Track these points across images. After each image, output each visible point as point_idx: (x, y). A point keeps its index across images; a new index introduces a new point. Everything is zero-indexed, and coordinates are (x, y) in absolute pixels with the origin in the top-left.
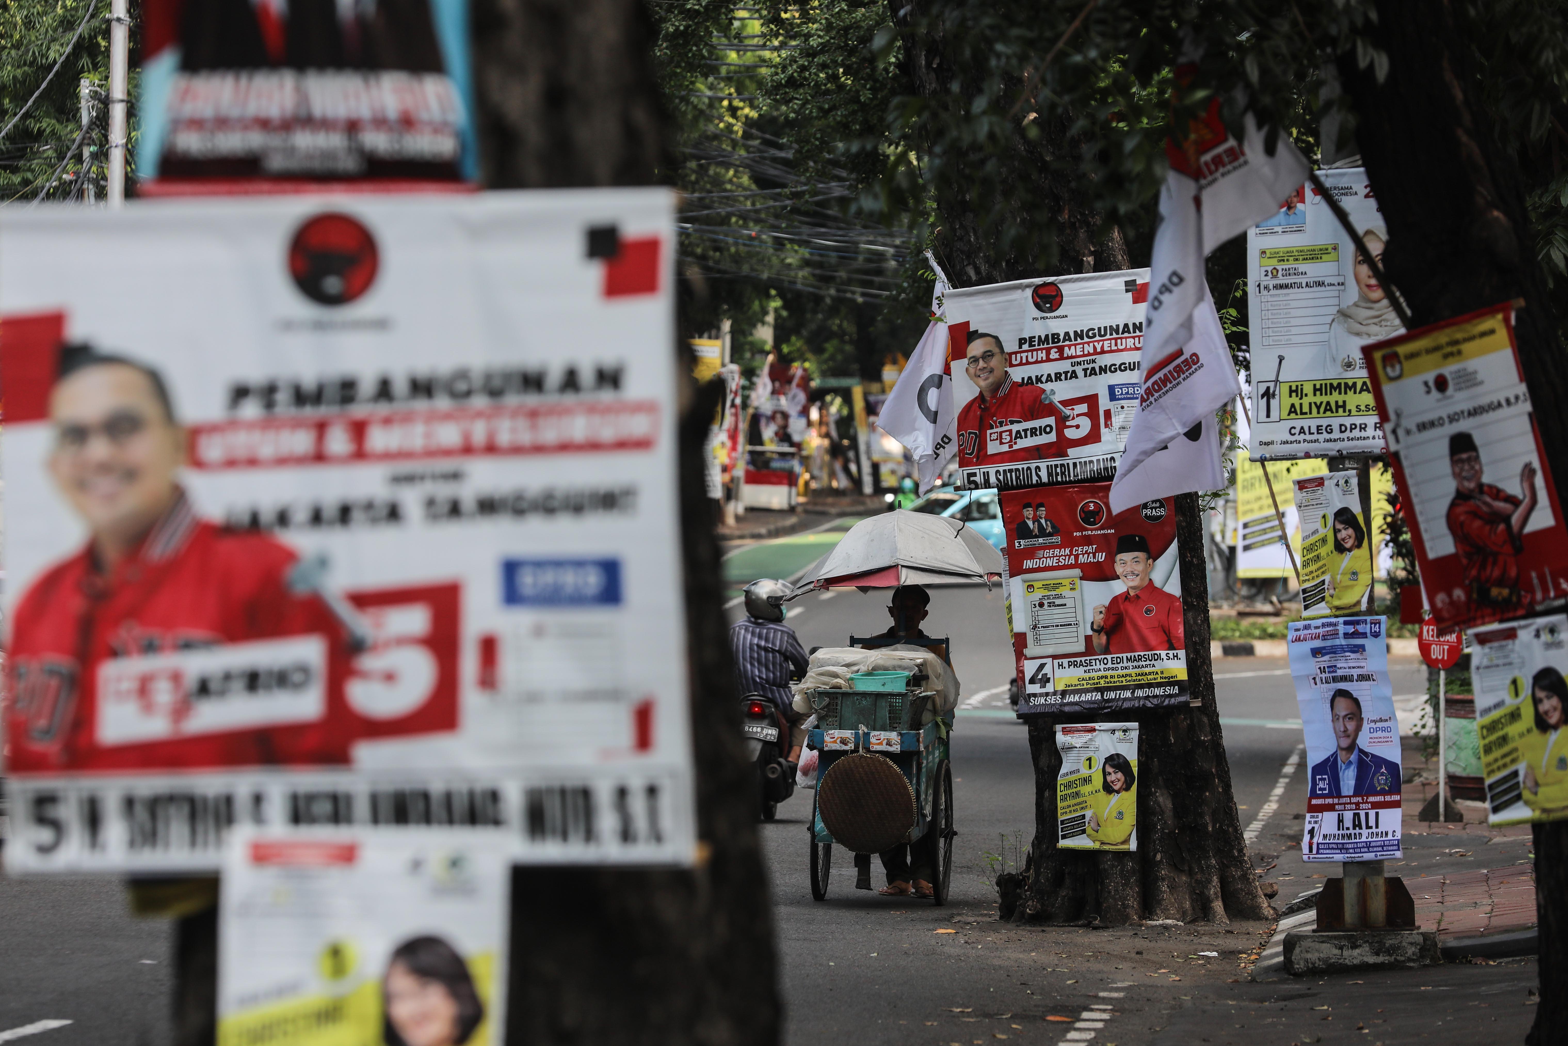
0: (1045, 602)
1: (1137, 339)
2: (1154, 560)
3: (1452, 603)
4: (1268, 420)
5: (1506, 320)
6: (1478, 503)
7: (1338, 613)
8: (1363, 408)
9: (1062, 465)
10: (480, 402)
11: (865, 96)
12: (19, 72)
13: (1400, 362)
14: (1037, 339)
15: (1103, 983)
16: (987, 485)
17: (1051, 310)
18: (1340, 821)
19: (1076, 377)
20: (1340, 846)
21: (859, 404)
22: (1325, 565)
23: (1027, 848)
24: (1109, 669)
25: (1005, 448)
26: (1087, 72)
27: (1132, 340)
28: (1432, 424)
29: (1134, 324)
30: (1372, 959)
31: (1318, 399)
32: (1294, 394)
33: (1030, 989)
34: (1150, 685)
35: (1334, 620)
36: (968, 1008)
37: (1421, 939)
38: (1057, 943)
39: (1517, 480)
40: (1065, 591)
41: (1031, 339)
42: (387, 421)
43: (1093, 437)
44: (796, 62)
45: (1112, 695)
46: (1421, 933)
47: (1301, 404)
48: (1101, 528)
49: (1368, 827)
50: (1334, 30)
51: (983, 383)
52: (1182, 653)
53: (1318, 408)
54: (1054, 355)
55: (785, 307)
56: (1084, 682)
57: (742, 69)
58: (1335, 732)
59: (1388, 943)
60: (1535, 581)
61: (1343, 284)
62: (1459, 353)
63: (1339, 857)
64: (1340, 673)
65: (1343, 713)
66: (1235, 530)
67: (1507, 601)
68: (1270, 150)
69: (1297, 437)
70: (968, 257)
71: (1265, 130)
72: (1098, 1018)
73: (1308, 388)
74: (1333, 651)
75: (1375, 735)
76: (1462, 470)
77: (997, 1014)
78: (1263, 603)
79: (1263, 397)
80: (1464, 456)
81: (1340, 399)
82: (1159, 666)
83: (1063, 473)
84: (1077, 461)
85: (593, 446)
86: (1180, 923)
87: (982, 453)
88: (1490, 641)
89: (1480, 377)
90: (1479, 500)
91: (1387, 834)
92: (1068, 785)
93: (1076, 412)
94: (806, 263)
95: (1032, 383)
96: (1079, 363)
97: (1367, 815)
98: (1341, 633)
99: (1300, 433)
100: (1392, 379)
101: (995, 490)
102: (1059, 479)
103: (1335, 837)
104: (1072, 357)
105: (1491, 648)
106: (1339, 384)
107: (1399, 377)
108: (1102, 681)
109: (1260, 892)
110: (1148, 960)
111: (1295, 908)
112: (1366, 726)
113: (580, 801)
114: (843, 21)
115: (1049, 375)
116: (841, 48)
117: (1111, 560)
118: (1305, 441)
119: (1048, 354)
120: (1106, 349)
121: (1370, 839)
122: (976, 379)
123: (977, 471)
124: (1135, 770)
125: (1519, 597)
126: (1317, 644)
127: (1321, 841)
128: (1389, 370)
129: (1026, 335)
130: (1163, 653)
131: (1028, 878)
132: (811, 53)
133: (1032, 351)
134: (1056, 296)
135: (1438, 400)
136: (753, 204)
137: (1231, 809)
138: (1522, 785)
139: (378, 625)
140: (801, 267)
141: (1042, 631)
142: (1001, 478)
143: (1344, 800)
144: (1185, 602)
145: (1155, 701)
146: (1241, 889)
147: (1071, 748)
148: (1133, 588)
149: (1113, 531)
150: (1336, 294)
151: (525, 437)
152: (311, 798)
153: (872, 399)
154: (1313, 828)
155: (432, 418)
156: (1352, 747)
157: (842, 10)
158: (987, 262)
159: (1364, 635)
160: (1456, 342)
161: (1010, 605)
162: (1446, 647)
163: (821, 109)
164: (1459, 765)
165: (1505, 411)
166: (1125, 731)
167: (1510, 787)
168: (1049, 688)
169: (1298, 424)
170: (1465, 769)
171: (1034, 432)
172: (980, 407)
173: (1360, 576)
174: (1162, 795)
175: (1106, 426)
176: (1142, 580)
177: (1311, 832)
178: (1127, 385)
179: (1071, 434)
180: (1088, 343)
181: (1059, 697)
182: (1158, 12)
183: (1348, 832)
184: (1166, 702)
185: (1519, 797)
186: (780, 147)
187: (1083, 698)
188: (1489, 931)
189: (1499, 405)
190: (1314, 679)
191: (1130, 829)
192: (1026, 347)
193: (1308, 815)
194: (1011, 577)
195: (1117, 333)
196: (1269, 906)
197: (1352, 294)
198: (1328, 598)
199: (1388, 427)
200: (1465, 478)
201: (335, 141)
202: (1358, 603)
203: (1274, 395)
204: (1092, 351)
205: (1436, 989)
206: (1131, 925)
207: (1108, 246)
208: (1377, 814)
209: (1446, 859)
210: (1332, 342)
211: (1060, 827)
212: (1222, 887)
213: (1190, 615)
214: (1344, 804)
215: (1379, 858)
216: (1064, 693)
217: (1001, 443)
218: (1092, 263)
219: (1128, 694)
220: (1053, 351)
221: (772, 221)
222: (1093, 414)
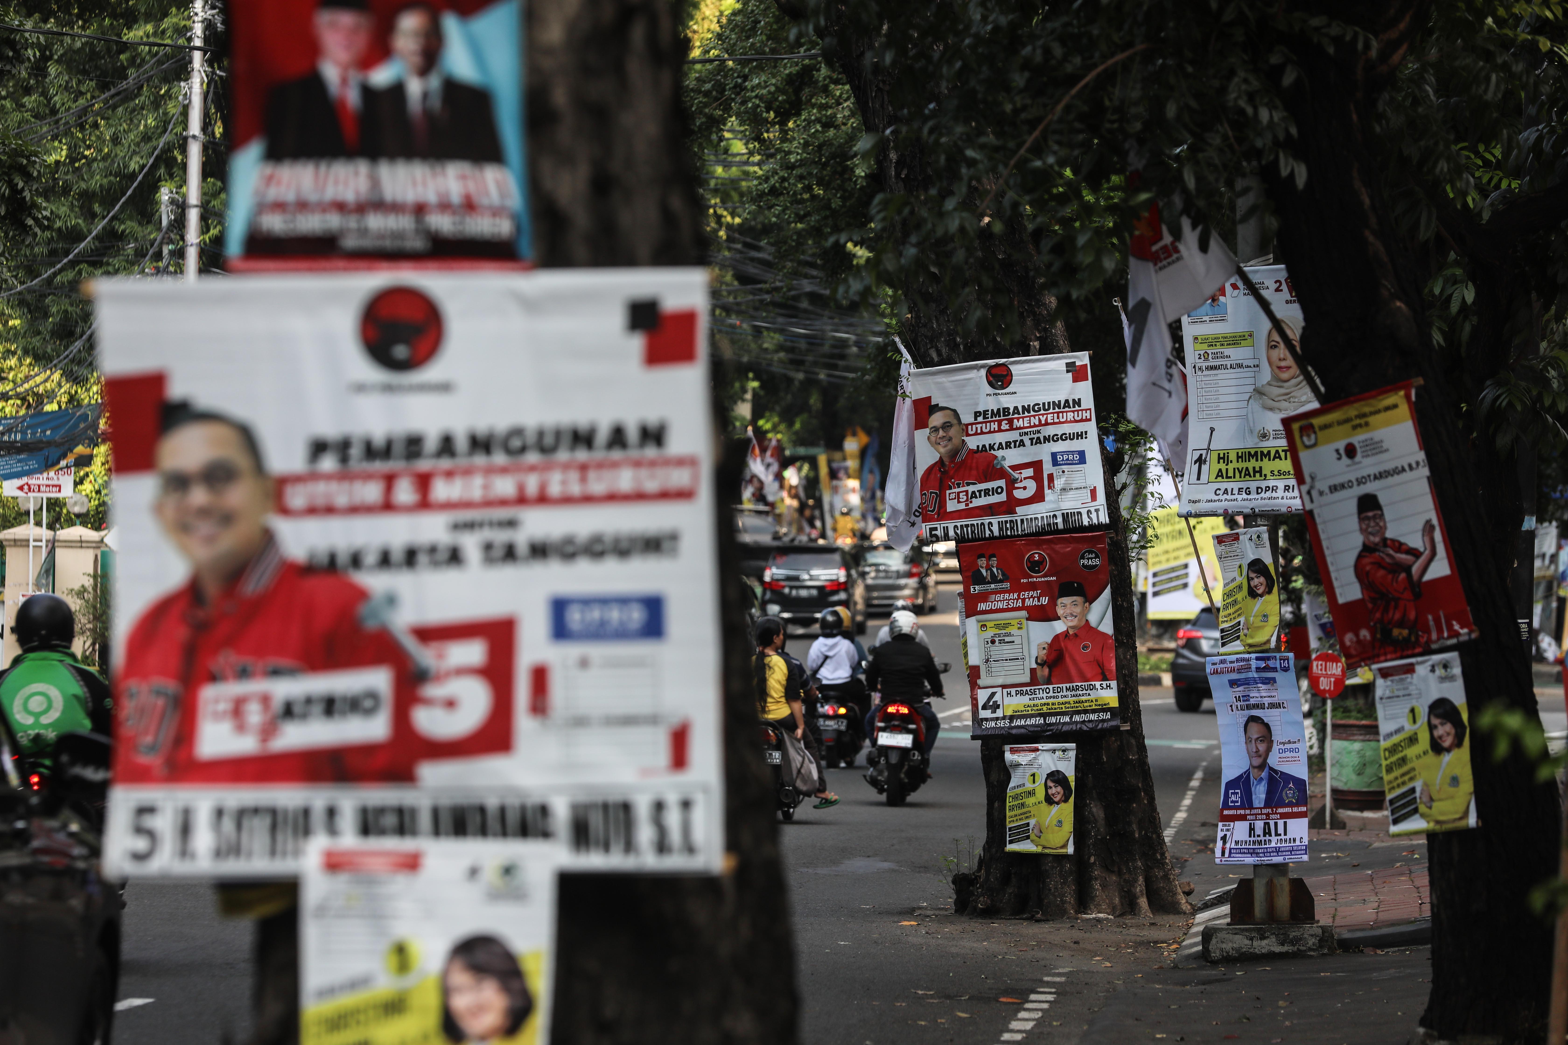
0: (997, 639)
1: (1076, 413)
2: (1090, 604)
3: (1359, 641)
4: (1198, 482)
5: (1408, 397)
6: (1381, 554)
7: (1250, 650)
8: (1276, 473)
9: (1011, 521)
10: (532, 457)
11: (836, 203)
12: (105, 181)
13: (1315, 433)
14: (990, 413)
15: (1047, 969)
16: (946, 538)
17: (1003, 387)
18: (1252, 829)
19: (1024, 445)
20: (1251, 851)
21: (824, 470)
22: (1240, 608)
23: (979, 851)
24: (1050, 697)
25: (962, 506)
26: (1047, 177)
27: (1072, 414)
28: (1342, 486)
29: (1074, 400)
30: (1278, 949)
31: (1241, 465)
32: (1221, 461)
33: (983, 974)
34: (1086, 712)
35: (1247, 656)
36: (930, 990)
37: (1320, 931)
38: (1005, 934)
39: (1419, 535)
40: (1013, 630)
41: (985, 412)
42: (449, 474)
43: (1038, 497)
44: (777, 174)
45: (1053, 720)
46: (1320, 927)
47: (1227, 470)
48: (1045, 576)
49: (1277, 834)
50: (1259, 143)
51: (942, 450)
52: (1114, 684)
53: (1240, 473)
54: (1005, 426)
55: (762, 387)
56: (1029, 709)
57: (727, 182)
58: (1248, 753)
59: (1292, 935)
60: (1431, 623)
61: (1258, 366)
62: (1367, 424)
63: (1250, 860)
64: (1252, 701)
65: (1255, 736)
66: (1146, 578)
67: (1406, 640)
68: (1204, 247)
69: (1220, 497)
70: (931, 341)
71: (1199, 229)
72: (1044, 999)
73: (1233, 456)
74: (1246, 682)
75: (1283, 755)
76: (1368, 526)
77: (957, 996)
78: (1169, 641)
79: (1195, 462)
80: (1370, 514)
81: (1257, 465)
82: (1093, 695)
83: (1012, 528)
84: (1025, 518)
85: (639, 497)
86: (1111, 917)
87: (942, 511)
88: (1392, 675)
89: (1385, 445)
90: (1383, 552)
91: (1294, 840)
92: (1015, 797)
93: (1023, 476)
94: (780, 348)
95: (986, 450)
96: (1026, 434)
97: (1276, 824)
98: (1254, 667)
99: (1224, 493)
100: (1308, 447)
101: (954, 542)
102: (1009, 533)
103: (1246, 843)
104: (1020, 428)
105: (1392, 681)
106: (1256, 453)
107: (1314, 445)
108: (1045, 708)
109: (1179, 890)
110: (1084, 949)
111: (1209, 903)
112: (1275, 748)
113: (621, 815)
114: (818, 139)
115: (1000, 444)
116: (816, 163)
117: (1053, 603)
118: (1226, 500)
119: (1000, 425)
120: (1049, 421)
121: (1279, 845)
122: (937, 446)
123: (938, 526)
124: (1073, 784)
125: (1417, 637)
126: (1234, 676)
127: (1233, 846)
128: (1305, 439)
129: (981, 409)
130: (1098, 684)
131: (980, 877)
132: (791, 167)
133: (986, 422)
134: (1007, 375)
135: (1348, 466)
136: (735, 298)
137: (1155, 818)
138: (1418, 800)
139: (440, 656)
140: (776, 351)
141: (993, 664)
142: (959, 532)
143: (1255, 811)
144: (1117, 640)
145: (1090, 725)
146: (1163, 887)
147: (1018, 765)
148: (1072, 627)
149: (1055, 578)
150: (1252, 374)
151: (576, 489)
152: (381, 811)
153: (835, 465)
154: (1225, 835)
155: (490, 471)
156: (1263, 766)
157: (817, 131)
158: (948, 346)
159: (1274, 670)
160: (1364, 415)
161: (966, 642)
162: (1333, 680)
163: (797, 215)
164: (1341, 781)
165: (1407, 476)
166: (1064, 751)
167: (1408, 802)
168: (999, 713)
169: (1223, 486)
170: (1346, 783)
171: (987, 492)
172: (940, 470)
173: (1270, 618)
174: (1096, 806)
175: (1050, 488)
176: (1080, 620)
177: (1224, 839)
178: (1068, 453)
179: (1019, 494)
180: (1034, 416)
181: (1007, 721)
182: (1108, 125)
183: (1259, 839)
184: (1100, 726)
185: (1416, 811)
186: (758, 249)
187: (1028, 722)
188: (1378, 925)
189: (1403, 470)
190: (1231, 706)
191: (1068, 835)
192: (980, 419)
193: (1220, 824)
194: (967, 617)
195: (1059, 408)
196: (1187, 902)
197: (1266, 374)
198: (1242, 637)
199: (1304, 488)
200: (1370, 533)
201: (404, 222)
202: (1268, 641)
203: (1205, 461)
204: (1037, 423)
205: (1333, 975)
206: (1068, 918)
207: (1051, 332)
208: (1285, 823)
209: (1334, 861)
210: (1250, 415)
211: (1008, 833)
212: (1147, 886)
213: (1121, 651)
214: (1256, 814)
215: (1287, 861)
216: (1012, 718)
217: (959, 502)
218: (1038, 347)
219: (1067, 719)
220: (1004, 423)
221: (752, 312)
222: (1038, 477)
